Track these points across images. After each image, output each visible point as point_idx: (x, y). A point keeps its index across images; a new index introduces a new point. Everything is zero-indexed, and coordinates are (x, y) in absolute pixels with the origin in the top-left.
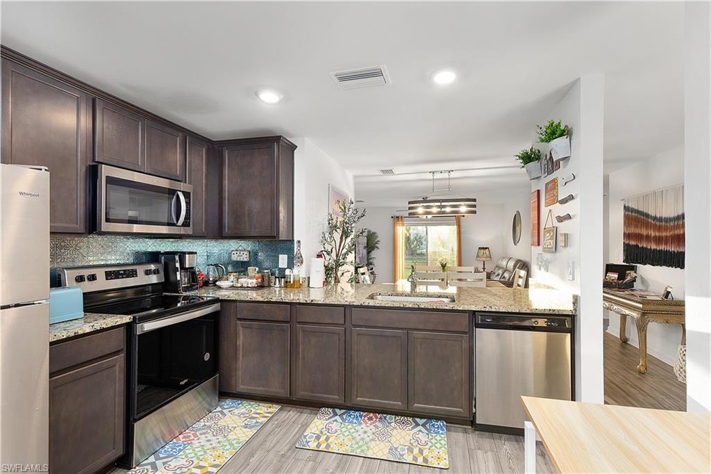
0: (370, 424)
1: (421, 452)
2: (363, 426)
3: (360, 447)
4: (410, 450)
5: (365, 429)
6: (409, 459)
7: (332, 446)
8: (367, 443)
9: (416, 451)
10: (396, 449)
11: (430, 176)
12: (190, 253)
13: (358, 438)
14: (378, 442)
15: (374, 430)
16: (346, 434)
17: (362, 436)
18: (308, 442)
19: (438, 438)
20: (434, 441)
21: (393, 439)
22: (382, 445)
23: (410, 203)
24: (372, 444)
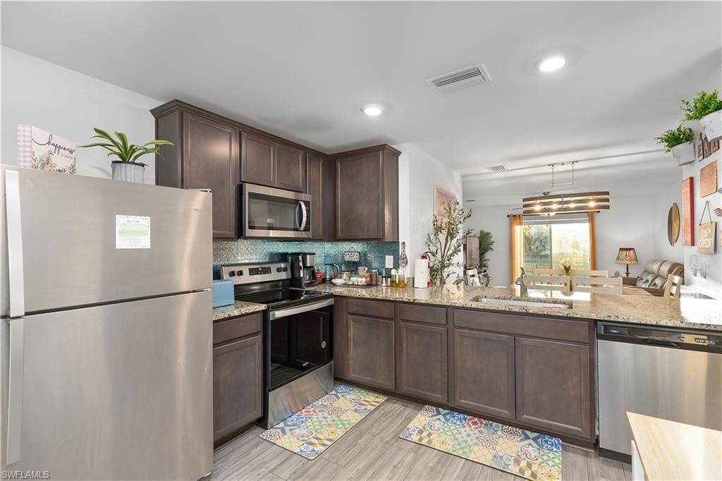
0: (475, 428)
1: (529, 465)
2: (467, 428)
3: (462, 448)
4: (517, 462)
5: (468, 432)
6: (516, 470)
7: (434, 442)
8: (469, 446)
9: (523, 464)
10: (501, 457)
11: (549, 169)
12: (310, 254)
13: (461, 439)
14: (481, 447)
15: (478, 435)
16: (449, 433)
17: (465, 438)
18: (410, 435)
19: (551, 455)
20: (545, 458)
21: (498, 448)
22: (486, 451)
23: (524, 200)
24: (475, 448)
